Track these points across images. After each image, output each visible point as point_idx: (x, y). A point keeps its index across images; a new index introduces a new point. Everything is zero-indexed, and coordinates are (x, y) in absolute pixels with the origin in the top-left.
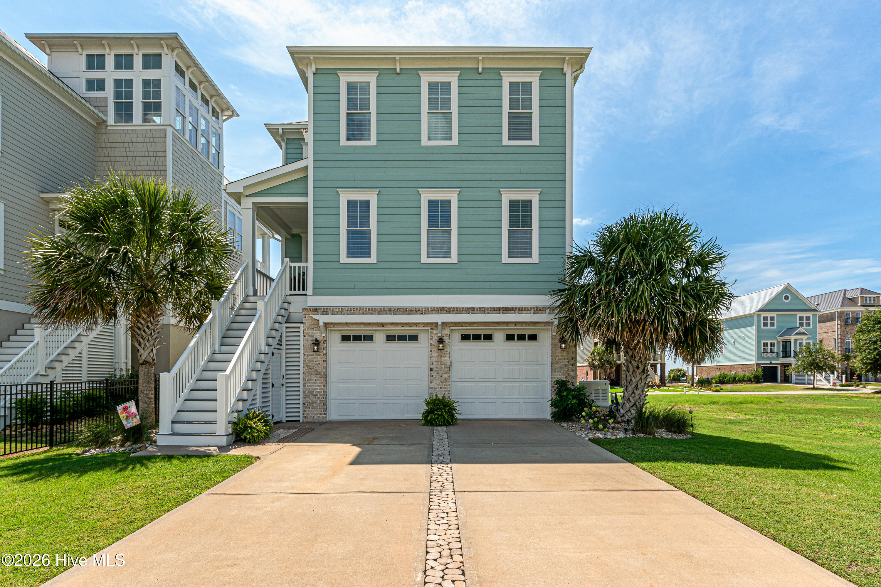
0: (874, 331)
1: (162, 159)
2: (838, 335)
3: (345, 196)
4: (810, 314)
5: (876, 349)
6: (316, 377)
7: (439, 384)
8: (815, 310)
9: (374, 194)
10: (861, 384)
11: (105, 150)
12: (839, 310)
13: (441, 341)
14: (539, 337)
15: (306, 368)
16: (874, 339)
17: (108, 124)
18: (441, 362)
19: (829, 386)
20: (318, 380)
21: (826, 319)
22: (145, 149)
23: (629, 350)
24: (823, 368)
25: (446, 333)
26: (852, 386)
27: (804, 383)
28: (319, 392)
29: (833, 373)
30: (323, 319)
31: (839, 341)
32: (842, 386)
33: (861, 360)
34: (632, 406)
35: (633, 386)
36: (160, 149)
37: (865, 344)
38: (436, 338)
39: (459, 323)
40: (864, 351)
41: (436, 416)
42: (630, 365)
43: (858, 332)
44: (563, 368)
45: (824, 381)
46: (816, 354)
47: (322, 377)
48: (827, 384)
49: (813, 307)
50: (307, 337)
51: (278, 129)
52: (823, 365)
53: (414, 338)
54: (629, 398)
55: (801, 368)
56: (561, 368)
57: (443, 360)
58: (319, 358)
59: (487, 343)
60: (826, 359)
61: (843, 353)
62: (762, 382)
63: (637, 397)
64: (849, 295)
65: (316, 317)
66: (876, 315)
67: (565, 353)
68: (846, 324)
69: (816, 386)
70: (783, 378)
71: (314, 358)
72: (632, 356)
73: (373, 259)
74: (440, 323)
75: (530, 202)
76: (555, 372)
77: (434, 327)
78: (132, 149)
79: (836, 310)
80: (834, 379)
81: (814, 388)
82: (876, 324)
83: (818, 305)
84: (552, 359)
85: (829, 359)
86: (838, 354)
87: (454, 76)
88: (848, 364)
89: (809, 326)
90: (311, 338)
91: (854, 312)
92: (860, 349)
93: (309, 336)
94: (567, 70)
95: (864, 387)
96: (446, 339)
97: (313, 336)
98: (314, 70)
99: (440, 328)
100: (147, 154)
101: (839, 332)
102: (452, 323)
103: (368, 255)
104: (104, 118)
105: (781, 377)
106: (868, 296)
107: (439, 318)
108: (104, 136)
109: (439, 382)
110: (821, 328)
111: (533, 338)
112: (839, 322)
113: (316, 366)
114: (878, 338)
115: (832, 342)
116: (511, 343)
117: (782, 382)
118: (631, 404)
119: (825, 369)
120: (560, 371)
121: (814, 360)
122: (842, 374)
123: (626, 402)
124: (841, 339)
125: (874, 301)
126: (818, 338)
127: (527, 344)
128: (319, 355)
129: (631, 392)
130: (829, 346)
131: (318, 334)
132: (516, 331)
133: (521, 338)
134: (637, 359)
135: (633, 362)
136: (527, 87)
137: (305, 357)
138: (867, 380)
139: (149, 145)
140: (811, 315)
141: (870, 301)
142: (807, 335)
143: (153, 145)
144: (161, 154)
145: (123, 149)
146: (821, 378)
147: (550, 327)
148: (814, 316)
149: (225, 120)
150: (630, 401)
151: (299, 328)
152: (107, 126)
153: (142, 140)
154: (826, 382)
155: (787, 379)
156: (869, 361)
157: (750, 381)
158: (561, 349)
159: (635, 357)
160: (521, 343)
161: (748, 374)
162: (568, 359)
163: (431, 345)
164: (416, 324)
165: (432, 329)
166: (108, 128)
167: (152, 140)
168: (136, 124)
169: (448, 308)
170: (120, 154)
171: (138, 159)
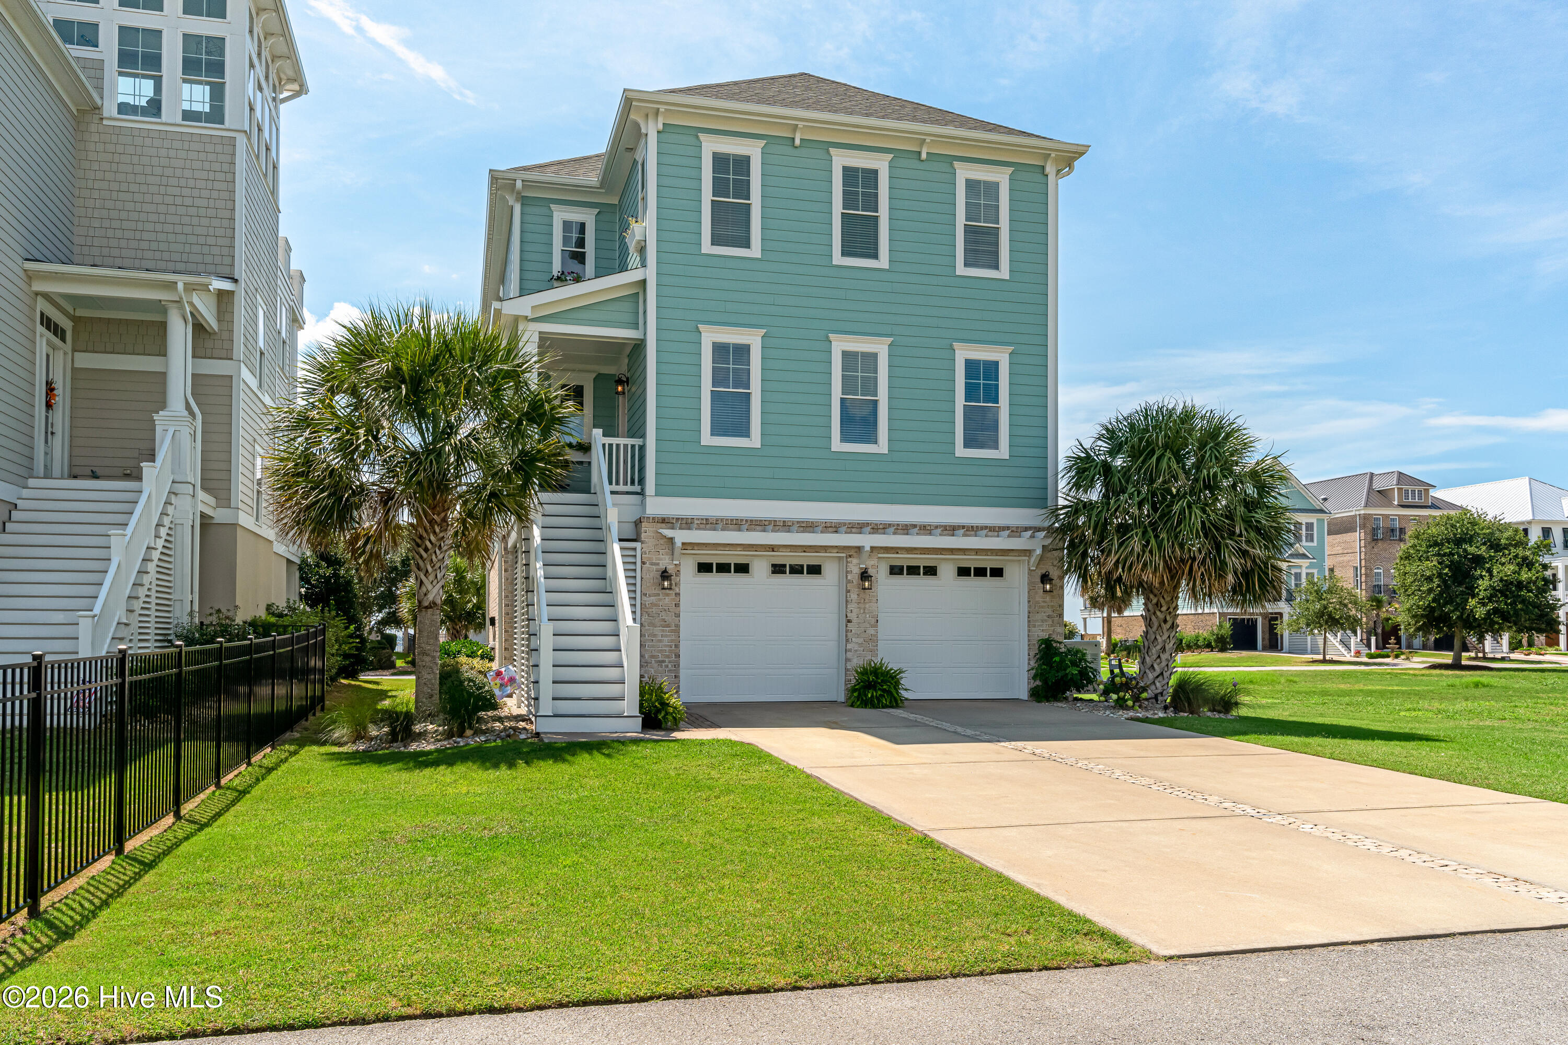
0: (1427, 559)
1: (225, 195)
2: (1361, 560)
3: (710, 336)
4: (1312, 518)
5: (1430, 591)
6: (663, 631)
7: (860, 645)
8: (1322, 511)
9: (757, 335)
10: (1403, 653)
11: (96, 166)
12: (1362, 512)
13: (865, 576)
14: (1006, 573)
15: (645, 617)
16: (1428, 573)
17: (105, 114)
18: (864, 609)
19: (1348, 657)
20: (667, 636)
21: (1340, 527)
22: (188, 173)
23: (1151, 596)
24: (1339, 623)
25: (870, 563)
26: (1388, 656)
27: (1304, 651)
28: (668, 657)
29: (1355, 633)
30: (681, 536)
31: (1363, 571)
32: (1371, 656)
33: (1409, 610)
34: (1157, 677)
35: (1159, 647)
36: (220, 176)
37: (1414, 581)
38: (856, 571)
39: (892, 548)
40: (1413, 593)
41: (879, 692)
42: (1153, 618)
43: (1401, 558)
44: (1046, 621)
45: (1340, 647)
46: (1329, 597)
47: (672, 631)
48: (1345, 653)
49: (1318, 505)
50: (647, 565)
51: (515, 180)
52: (1341, 618)
53: (815, 570)
54: (1152, 666)
55: (1303, 622)
56: (1042, 621)
57: (867, 606)
58: (668, 601)
59: (930, 580)
60: (1346, 606)
61: (1370, 594)
62: (1231, 649)
63: (1164, 664)
64: (1377, 485)
65: (668, 533)
66: (1430, 531)
67: (1048, 599)
68: (1374, 540)
69: (1328, 657)
70: (1267, 642)
71: (660, 600)
72: (1157, 604)
73: (755, 440)
74: (868, 548)
75: (996, 364)
76: (1034, 626)
77: (855, 554)
78: (158, 171)
79: (1358, 513)
80: (1357, 644)
81: (1324, 661)
82: (1431, 546)
83: (1325, 499)
84: (1030, 607)
85: (1350, 605)
86: (1362, 594)
87: (883, 160)
88: (1378, 615)
89: (1312, 540)
90: (654, 567)
91: (1387, 516)
92: (1406, 591)
93: (652, 564)
94: (1050, 169)
95: (1408, 659)
96: (871, 572)
97: (658, 564)
98: (660, 127)
99: (865, 556)
100: (191, 183)
101: (1363, 554)
102: (881, 548)
103: (746, 433)
104: (99, 102)
105: (1263, 639)
106: (1410, 488)
107: (867, 541)
108: (95, 138)
109: (861, 640)
110: (1333, 544)
111: (997, 572)
112: (1362, 534)
113: (663, 613)
114: (1435, 572)
115: (1351, 573)
116: (965, 581)
117: (1264, 649)
118: (1156, 674)
119: (1343, 624)
120: (1041, 626)
121: (1325, 608)
122: (1369, 634)
123: (1147, 671)
124: (1366, 568)
125: (1420, 497)
126: (1328, 563)
127: (989, 582)
128: (668, 595)
129: (1155, 657)
130: (1347, 579)
131: (667, 561)
132: (972, 562)
133: (980, 572)
134: (1164, 609)
135: (1158, 613)
136: (992, 189)
137: (644, 598)
138: (1409, 646)
139: (196, 165)
140: (1314, 521)
141: (1414, 497)
142: (1308, 558)
143: (207, 166)
144: (223, 186)
145: (138, 169)
146: (1334, 642)
147: (1027, 558)
148: (1320, 521)
149: (284, 100)
150: (1154, 670)
151: (635, 549)
152: (102, 119)
153: (182, 154)
154: (1343, 650)
155: (1274, 644)
156: (1420, 612)
157: (1209, 646)
158: (1045, 591)
159: (1161, 606)
160: (980, 581)
161: (1205, 634)
162: (1052, 606)
163: (848, 582)
164: (825, 548)
165: (850, 556)
166: (105, 122)
167: (202, 156)
168: (169, 121)
169: (876, 525)
170: (131, 178)
171: (171, 190)
